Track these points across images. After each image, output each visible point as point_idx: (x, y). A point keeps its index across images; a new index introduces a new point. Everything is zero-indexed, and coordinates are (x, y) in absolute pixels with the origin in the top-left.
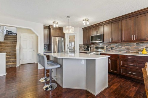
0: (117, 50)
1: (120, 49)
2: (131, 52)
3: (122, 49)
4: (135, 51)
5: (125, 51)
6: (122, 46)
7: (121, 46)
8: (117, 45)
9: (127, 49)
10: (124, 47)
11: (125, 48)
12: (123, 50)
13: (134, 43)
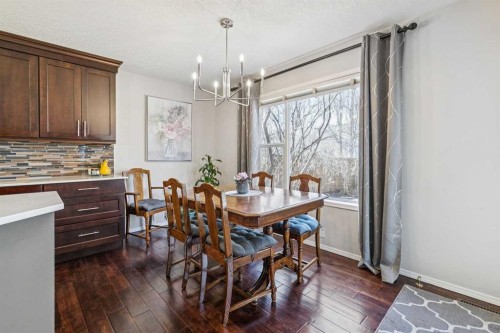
0: (8, 170)
1: (18, 165)
2: (63, 172)
3: (31, 164)
4: (76, 170)
5: (44, 172)
6: (31, 153)
7: (24, 154)
8: (7, 148)
9: (50, 164)
10: (38, 158)
11: (45, 161)
12: (34, 168)
13: (74, 144)
